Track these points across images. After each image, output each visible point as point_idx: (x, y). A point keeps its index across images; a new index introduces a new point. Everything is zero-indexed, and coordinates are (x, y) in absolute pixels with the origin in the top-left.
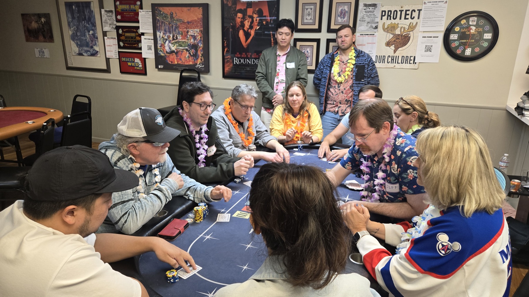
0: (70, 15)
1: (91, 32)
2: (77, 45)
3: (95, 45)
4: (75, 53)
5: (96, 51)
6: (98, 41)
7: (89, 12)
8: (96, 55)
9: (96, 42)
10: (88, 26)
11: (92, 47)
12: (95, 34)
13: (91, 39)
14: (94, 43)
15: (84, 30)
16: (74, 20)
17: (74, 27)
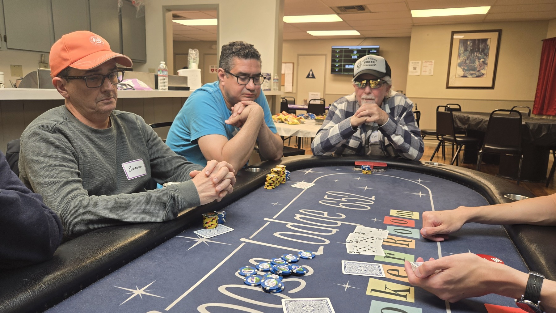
0: (462, 49)
1: (482, 60)
2: (464, 70)
3: (482, 69)
4: (459, 76)
5: (482, 73)
6: (487, 66)
7: (484, 46)
8: (481, 77)
9: (485, 67)
10: (480, 55)
11: (479, 71)
12: (485, 61)
13: (480, 65)
14: (482, 67)
15: (475, 59)
16: (466, 52)
17: (464, 57)
